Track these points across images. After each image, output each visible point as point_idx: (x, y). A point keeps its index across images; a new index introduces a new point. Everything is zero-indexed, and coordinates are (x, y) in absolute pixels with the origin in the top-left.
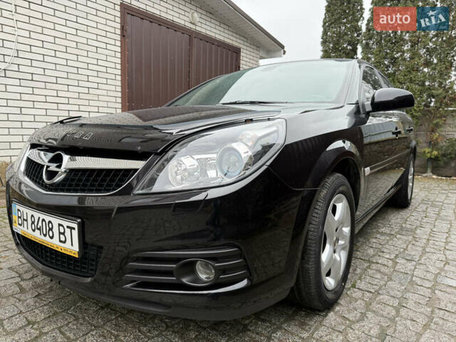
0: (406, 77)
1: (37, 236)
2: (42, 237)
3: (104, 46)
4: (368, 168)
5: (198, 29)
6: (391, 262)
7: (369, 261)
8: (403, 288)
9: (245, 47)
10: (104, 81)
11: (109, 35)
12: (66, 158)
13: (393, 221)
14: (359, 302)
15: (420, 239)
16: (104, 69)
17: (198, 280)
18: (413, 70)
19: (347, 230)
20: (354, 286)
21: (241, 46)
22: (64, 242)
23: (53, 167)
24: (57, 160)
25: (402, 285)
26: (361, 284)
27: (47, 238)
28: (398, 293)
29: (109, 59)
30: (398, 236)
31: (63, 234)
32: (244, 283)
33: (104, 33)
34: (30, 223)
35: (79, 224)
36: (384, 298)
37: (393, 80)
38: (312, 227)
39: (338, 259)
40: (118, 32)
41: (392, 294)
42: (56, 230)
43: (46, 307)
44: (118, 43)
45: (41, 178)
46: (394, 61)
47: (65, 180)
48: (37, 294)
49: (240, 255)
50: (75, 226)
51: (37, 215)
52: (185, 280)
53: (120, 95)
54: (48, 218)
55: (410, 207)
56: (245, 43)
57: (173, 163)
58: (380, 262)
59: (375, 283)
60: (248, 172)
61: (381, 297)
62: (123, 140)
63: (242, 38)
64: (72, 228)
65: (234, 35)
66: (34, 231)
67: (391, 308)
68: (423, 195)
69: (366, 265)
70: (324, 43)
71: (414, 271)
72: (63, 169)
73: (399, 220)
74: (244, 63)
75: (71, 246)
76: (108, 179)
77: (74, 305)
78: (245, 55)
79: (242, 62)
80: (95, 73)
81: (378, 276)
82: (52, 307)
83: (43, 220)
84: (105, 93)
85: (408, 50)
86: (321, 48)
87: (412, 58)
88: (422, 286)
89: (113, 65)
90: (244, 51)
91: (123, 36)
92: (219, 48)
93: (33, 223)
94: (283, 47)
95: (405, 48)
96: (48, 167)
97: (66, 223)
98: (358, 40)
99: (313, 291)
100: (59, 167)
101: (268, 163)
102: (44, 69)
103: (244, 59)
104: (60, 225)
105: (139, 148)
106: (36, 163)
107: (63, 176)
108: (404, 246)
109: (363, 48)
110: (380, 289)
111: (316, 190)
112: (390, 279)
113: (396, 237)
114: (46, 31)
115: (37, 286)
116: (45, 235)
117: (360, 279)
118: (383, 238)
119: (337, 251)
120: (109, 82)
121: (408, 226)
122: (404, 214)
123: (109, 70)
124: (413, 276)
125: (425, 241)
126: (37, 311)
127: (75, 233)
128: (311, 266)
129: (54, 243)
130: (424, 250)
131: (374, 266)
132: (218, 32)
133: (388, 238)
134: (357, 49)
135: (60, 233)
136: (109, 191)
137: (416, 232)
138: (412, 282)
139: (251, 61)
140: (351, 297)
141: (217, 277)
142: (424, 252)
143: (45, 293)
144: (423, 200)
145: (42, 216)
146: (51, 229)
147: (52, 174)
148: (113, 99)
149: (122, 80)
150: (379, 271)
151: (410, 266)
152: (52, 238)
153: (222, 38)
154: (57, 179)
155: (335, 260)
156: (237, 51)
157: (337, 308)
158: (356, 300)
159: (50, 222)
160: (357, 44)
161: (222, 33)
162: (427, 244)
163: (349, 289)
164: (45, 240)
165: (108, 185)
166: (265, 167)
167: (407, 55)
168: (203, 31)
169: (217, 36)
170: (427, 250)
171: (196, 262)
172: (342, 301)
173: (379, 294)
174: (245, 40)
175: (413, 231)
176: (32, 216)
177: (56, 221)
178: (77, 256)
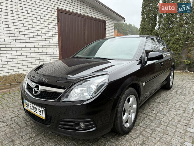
0: (177, 30)
1: (32, 111)
2: (34, 112)
3: (51, 26)
4: (145, 83)
5: (88, 15)
6: (155, 115)
7: (147, 114)
8: (156, 126)
9: (108, 20)
10: (52, 40)
11: (53, 22)
12: (40, 87)
13: (162, 96)
14: (139, 131)
15: (170, 104)
16: (51, 35)
17: (80, 128)
18: (180, 27)
19: (135, 106)
20: (138, 125)
21: (106, 20)
22: (41, 114)
23: (36, 89)
24: (37, 87)
25: (156, 125)
26: (141, 124)
27: (35, 112)
28: (153, 128)
29: (53, 31)
30: (162, 103)
31: (40, 112)
32: (94, 129)
33: (51, 21)
34: (29, 106)
35: (45, 110)
36: (148, 129)
37: (172, 30)
38: (119, 109)
39: (131, 117)
40: (56, 20)
41: (151, 128)
42: (38, 110)
43: (35, 132)
44: (57, 25)
45: (32, 92)
46: (172, 22)
47: (40, 94)
48: (32, 127)
49: (93, 121)
50: (44, 110)
51: (32, 105)
52: (77, 128)
53: (58, 45)
54: (35, 106)
55: (172, 89)
56: (108, 18)
57: (73, 91)
58: (151, 115)
59: (146, 124)
60: (96, 95)
61: (147, 129)
62: (58, 82)
63: (106, 16)
64: (43, 111)
65: (103, 15)
66: (31, 109)
67: (149, 133)
68: (179, 83)
69: (145, 116)
70: (142, 14)
71: (162, 119)
72: (39, 91)
73: (164, 96)
74: (108, 26)
75: (43, 116)
76: (53, 95)
77: (44, 131)
78: (108, 23)
79: (107, 26)
80: (48, 37)
81: (148, 121)
82: (37, 132)
83: (34, 107)
84: (52, 44)
85: (179, 17)
86: (141, 17)
87: (180, 21)
88: (163, 125)
89: (55, 33)
90: (108, 22)
91: (58, 21)
92: (97, 22)
93: (31, 107)
94: (124, 19)
95: (178, 16)
96: (34, 89)
97: (41, 109)
98: (157, 13)
99: (120, 129)
100: (38, 90)
101: (102, 92)
102: (29, 38)
103: (108, 25)
104: (39, 109)
105: (62, 86)
106: (30, 86)
107: (39, 93)
108: (162, 108)
109: (159, 17)
110: (147, 126)
111: (119, 98)
112: (152, 122)
113: (161, 104)
114: (29, 23)
115: (32, 124)
116: (35, 111)
117: (141, 122)
118: (155, 104)
119: (131, 114)
120: (54, 40)
121: (167, 98)
122: (167, 92)
123: (54, 35)
124: (161, 121)
125: (171, 106)
126: (33, 133)
127: (44, 112)
128: (118, 121)
129: (37, 114)
130: (170, 109)
131: (148, 117)
132: (96, 15)
133: (157, 104)
134: (157, 17)
135: (39, 112)
136: (53, 99)
137: (169, 101)
138: (160, 123)
139: (111, 25)
140: (136, 129)
141: (86, 127)
142: (169, 110)
143: (35, 126)
144: (178, 85)
145: (34, 106)
146: (36, 110)
147: (36, 92)
148: (55, 47)
149: (59, 39)
150: (149, 119)
151: (162, 116)
152: (37, 112)
153: (98, 17)
154: (38, 93)
155: (129, 117)
156: (104, 22)
157: (130, 133)
158: (138, 130)
159: (36, 108)
160: (157, 15)
161: (98, 16)
162: (171, 107)
163: (136, 126)
164: (35, 113)
165: (53, 97)
166: (100, 93)
167: (178, 20)
168: (91, 15)
169: (96, 17)
170: (171, 110)
171: (80, 123)
172: (132, 131)
173: (146, 128)
174: (108, 17)
175: (168, 101)
176: (30, 105)
177: (38, 108)
178: (44, 119)
